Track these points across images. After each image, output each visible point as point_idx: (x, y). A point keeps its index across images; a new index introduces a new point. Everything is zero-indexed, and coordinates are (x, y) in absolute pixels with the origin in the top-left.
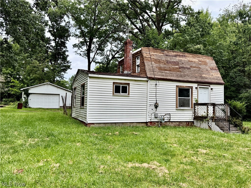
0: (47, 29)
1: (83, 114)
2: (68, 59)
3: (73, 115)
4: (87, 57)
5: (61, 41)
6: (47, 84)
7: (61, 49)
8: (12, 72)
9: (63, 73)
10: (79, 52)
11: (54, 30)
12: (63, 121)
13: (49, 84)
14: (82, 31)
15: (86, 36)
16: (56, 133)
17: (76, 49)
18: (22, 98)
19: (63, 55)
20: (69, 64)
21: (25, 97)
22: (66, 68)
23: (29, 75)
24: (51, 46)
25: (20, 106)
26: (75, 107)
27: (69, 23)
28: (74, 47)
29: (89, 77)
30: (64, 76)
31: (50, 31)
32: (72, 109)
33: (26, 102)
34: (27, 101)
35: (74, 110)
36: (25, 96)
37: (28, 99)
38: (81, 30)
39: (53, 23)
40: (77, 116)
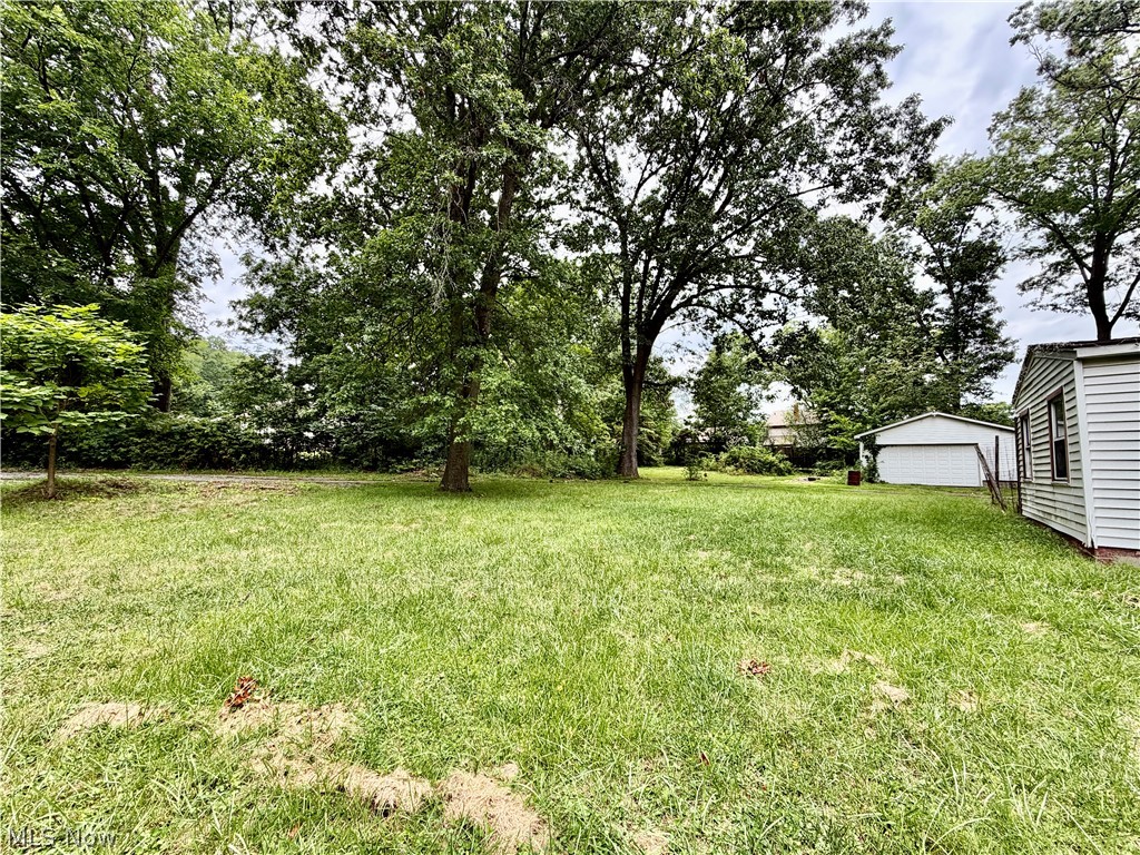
0: (920, 267)
1: (1068, 507)
2: (1003, 334)
3: (1028, 509)
4: (1088, 309)
5: (972, 288)
6: (931, 416)
7: (973, 309)
8: (832, 398)
9: (987, 379)
10: (1048, 299)
11: (942, 265)
12: (981, 527)
13: (938, 416)
14: (1055, 228)
15: (1077, 240)
16: (935, 563)
17: (1035, 293)
18: (861, 458)
19: (982, 326)
20: (1009, 349)
21: (867, 457)
22: (999, 363)
23: (875, 400)
24: (937, 310)
25: (854, 479)
26: (1030, 482)
27: (996, 222)
28: (1024, 289)
29: (1079, 360)
30: (992, 388)
31: (930, 272)
32: (1019, 489)
33: (873, 470)
34: (875, 466)
35: (1028, 491)
36: (867, 453)
37: (875, 460)
38: (1050, 227)
39: (936, 246)
40: (1041, 514)
